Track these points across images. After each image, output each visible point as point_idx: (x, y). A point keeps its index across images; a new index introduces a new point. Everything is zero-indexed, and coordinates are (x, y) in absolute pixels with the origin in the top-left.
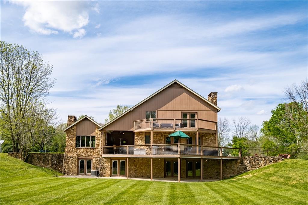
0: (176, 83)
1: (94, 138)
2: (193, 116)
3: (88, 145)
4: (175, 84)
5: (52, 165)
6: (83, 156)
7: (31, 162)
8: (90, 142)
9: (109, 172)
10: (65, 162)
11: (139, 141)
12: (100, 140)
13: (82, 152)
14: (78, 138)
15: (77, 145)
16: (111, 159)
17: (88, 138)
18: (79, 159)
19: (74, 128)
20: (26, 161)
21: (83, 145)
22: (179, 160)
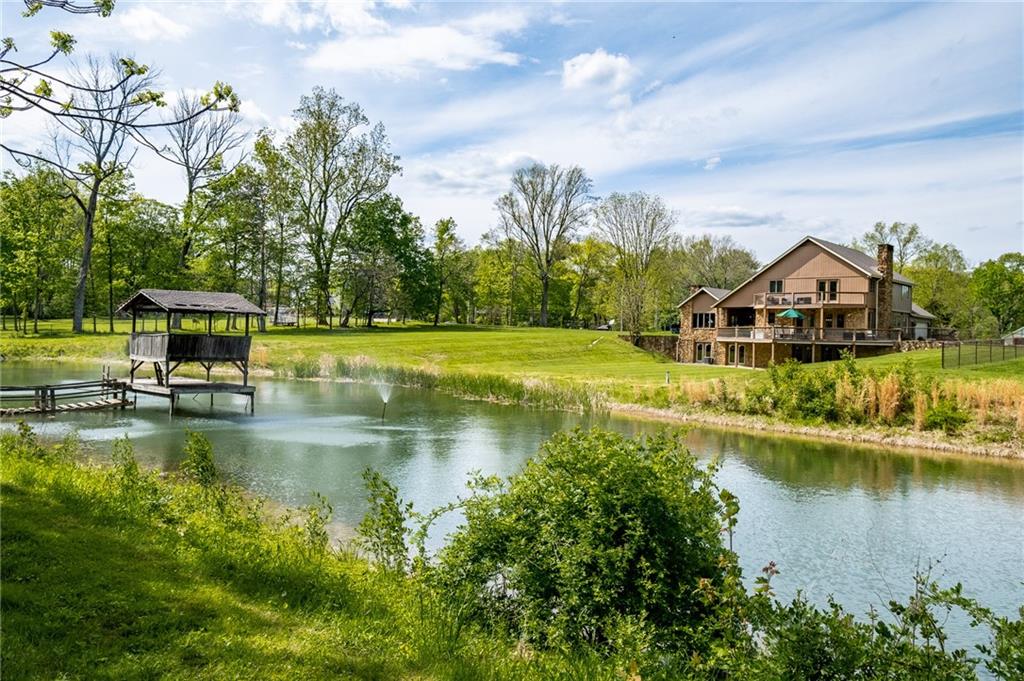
0: (808, 241)
1: (713, 316)
2: (833, 285)
3: (707, 325)
4: (807, 243)
5: (666, 349)
6: (701, 339)
7: (642, 347)
8: (710, 321)
9: (724, 360)
10: (680, 346)
11: (761, 321)
12: (721, 319)
13: (700, 333)
14: (695, 316)
15: (694, 325)
16: (727, 344)
17: (707, 315)
18: (695, 343)
19: (690, 304)
20: (636, 344)
21: (701, 325)
22: (773, 346)
